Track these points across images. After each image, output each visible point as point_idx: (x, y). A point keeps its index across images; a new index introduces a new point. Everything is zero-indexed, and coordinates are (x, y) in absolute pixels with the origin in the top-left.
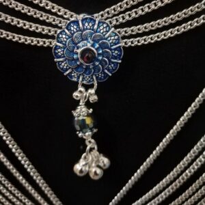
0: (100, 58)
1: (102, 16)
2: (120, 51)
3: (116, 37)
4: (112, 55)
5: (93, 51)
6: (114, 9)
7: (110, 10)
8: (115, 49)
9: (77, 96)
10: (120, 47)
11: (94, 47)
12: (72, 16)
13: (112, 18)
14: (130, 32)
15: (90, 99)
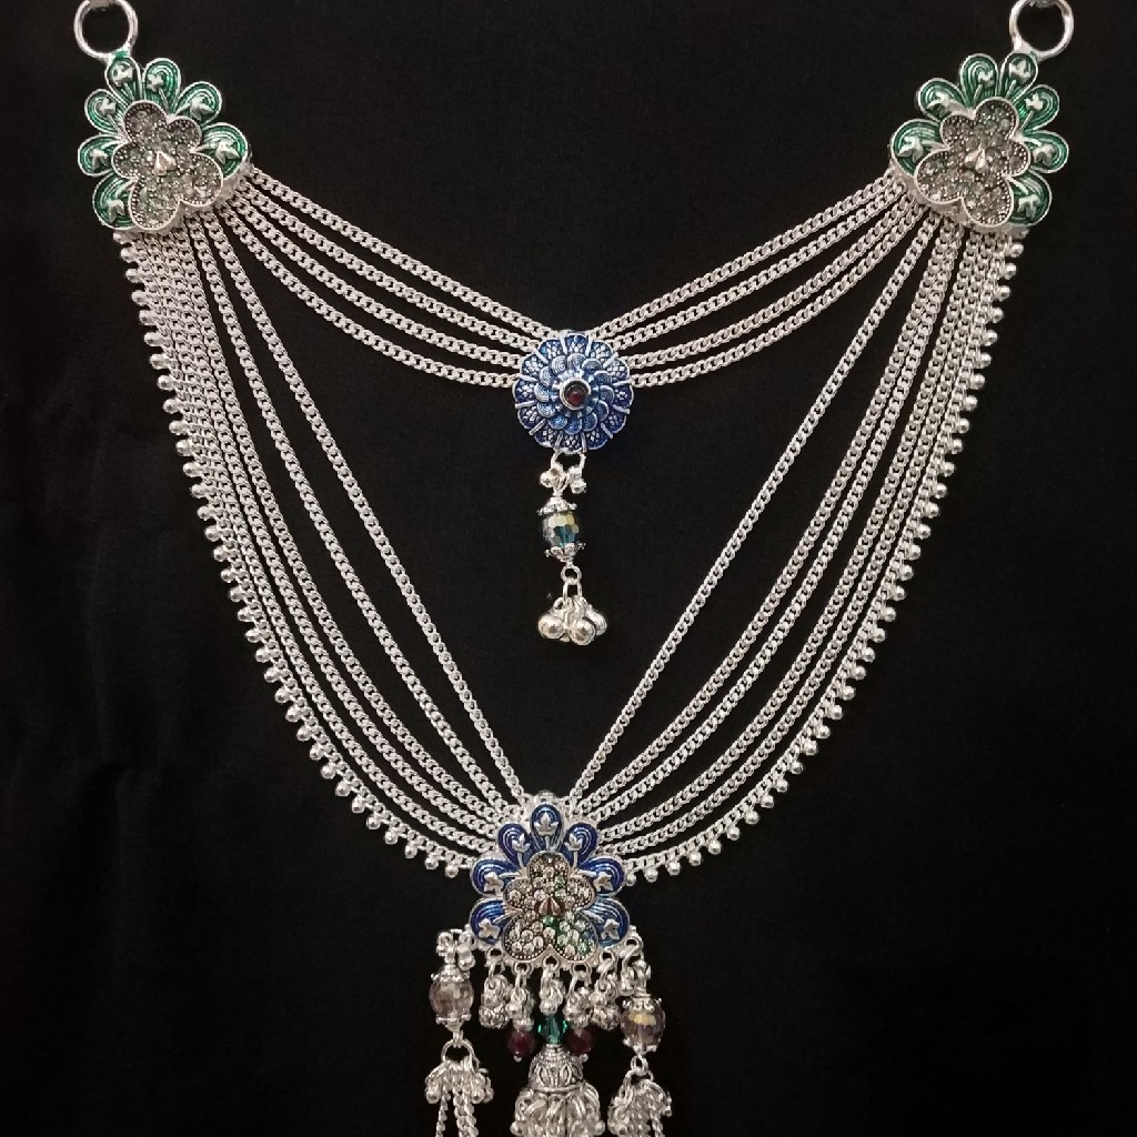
0: (596, 400)
1: (598, 334)
2: (629, 392)
3: (622, 369)
4: (616, 398)
5: (584, 386)
6: (618, 323)
7: (612, 324)
8: (620, 388)
9: (548, 482)
10: (628, 385)
11: (587, 380)
12: (546, 334)
13: (613, 338)
14: (644, 362)
15: (573, 487)
